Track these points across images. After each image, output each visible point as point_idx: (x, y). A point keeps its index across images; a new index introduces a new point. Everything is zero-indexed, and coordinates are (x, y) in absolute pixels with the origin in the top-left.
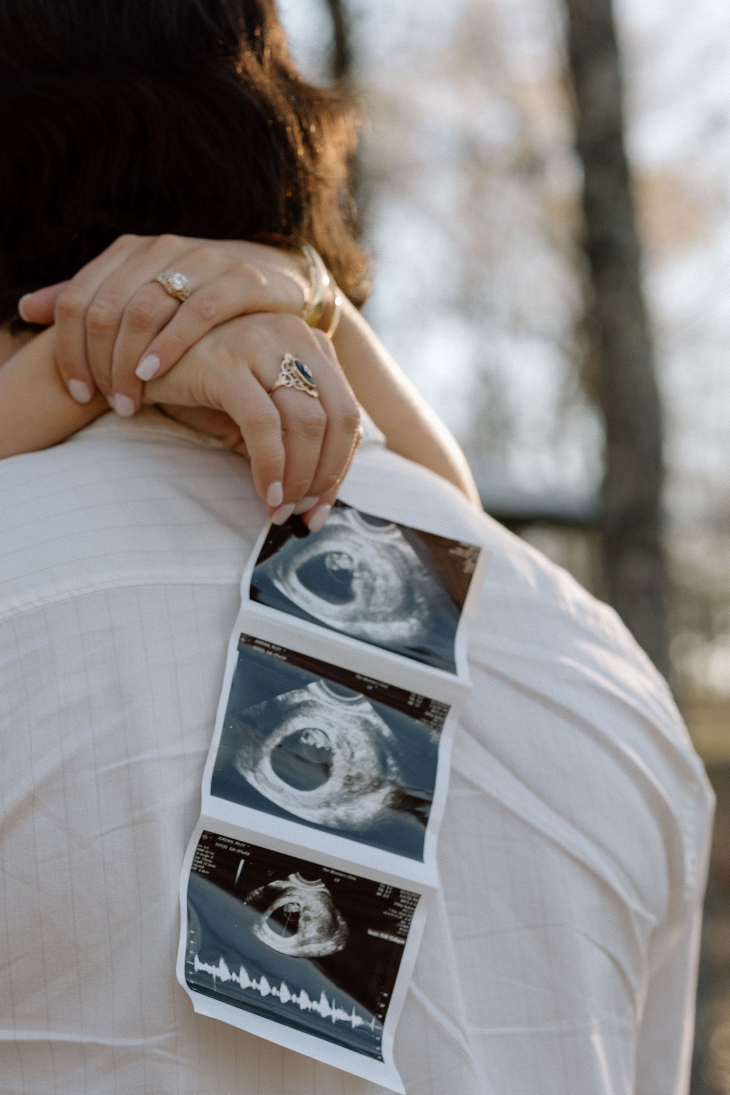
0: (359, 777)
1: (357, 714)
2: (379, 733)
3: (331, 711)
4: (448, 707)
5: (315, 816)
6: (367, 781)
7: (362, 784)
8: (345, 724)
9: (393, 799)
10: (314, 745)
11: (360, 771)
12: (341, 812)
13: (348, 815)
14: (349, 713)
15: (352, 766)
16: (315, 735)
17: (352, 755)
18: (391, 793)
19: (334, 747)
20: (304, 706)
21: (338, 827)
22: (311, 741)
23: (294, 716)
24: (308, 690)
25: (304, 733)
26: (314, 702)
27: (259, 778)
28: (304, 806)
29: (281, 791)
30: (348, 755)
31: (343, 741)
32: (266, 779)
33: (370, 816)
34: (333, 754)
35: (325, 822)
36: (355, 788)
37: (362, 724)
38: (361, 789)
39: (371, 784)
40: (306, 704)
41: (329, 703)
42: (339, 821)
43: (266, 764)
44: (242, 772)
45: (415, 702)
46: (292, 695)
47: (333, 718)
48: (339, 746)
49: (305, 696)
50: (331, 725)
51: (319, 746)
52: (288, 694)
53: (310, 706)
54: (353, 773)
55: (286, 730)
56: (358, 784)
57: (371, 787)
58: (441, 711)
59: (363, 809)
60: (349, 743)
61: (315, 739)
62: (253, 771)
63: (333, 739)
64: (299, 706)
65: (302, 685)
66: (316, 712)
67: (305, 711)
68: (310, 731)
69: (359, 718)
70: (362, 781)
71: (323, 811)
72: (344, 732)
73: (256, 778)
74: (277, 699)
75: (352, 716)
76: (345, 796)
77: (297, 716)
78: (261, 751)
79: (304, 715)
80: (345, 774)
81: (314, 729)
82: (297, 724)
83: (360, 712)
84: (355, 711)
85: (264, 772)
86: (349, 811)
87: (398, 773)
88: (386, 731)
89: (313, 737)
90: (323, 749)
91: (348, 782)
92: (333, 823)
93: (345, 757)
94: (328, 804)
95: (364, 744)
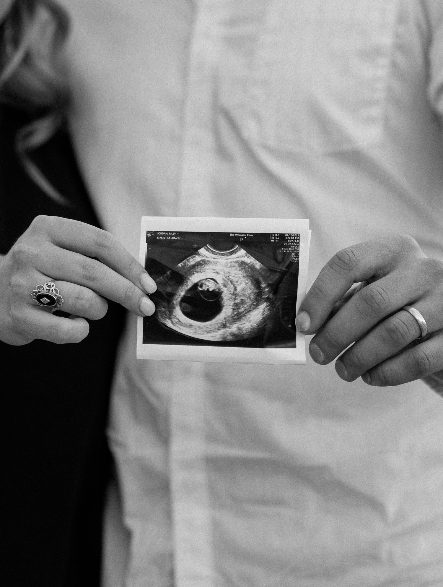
0: (243, 302)
1: (235, 260)
2: (252, 268)
3: (216, 263)
4: (298, 235)
5: (216, 336)
6: (249, 302)
7: (246, 306)
8: (227, 270)
9: (269, 310)
10: (208, 289)
11: (242, 298)
12: (234, 328)
13: (239, 329)
14: (229, 261)
15: (236, 296)
16: (207, 283)
17: (235, 289)
18: (267, 306)
19: (222, 287)
20: (197, 266)
21: (234, 340)
22: (205, 288)
23: (192, 274)
24: (199, 254)
25: (200, 284)
26: (203, 261)
27: (174, 322)
28: (208, 332)
29: (191, 326)
30: (232, 291)
31: (228, 281)
32: (180, 321)
33: (255, 325)
34: (222, 293)
35: (223, 338)
36: (242, 310)
37: (239, 266)
38: (245, 310)
39: (252, 304)
40: (198, 264)
41: (214, 258)
42: (233, 335)
43: (178, 312)
44: (163, 321)
45: (275, 239)
46: (188, 261)
47: (218, 268)
48: (225, 286)
49: (198, 259)
50: (218, 273)
51: (211, 290)
52: (184, 261)
53: (202, 264)
54: (238, 301)
55: (187, 286)
56: (242, 307)
57: (252, 306)
58: (294, 240)
59: (250, 321)
60: (231, 282)
61: (208, 286)
62: (170, 319)
63: (220, 282)
64: (194, 266)
65: (194, 251)
66: (206, 267)
67: (198, 269)
68: (203, 282)
69: (237, 262)
70: (245, 304)
71: (222, 331)
72: (228, 275)
73: (172, 322)
74: (179, 266)
75: (231, 262)
76: (235, 317)
77: (194, 274)
78: (173, 304)
79: (197, 272)
80: (232, 303)
81: (206, 279)
82: (194, 279)
83: (238, 257)
84: (233, 258)
85: (177, 317)
86: (240, 326)
87: (269, 292)
88: (258, 265)
89: (206, 285)
90: (214, 291)
91: (236, 308)
92: (230, 338)
93: (230, 291)
94: (224, 326)
95: (242, 279)
